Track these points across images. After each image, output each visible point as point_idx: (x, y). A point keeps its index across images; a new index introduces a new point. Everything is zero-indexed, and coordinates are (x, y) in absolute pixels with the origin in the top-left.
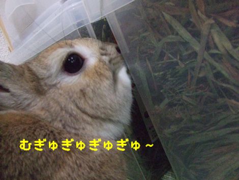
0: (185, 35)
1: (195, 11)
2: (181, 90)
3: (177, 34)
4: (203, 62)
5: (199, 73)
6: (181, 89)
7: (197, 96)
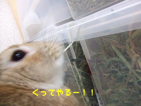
2: (119, 86)
3: (118, 57)
4: (132, 75)
7: (128, 91)
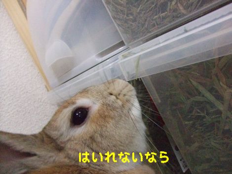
0: (210, 97)
1: (217, 82)
3: (203, 96)
4: (226, 119)
5: (224, 126)
6: (209, 136)
